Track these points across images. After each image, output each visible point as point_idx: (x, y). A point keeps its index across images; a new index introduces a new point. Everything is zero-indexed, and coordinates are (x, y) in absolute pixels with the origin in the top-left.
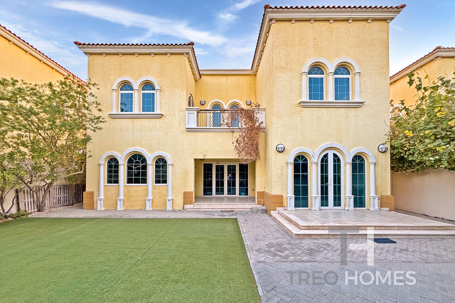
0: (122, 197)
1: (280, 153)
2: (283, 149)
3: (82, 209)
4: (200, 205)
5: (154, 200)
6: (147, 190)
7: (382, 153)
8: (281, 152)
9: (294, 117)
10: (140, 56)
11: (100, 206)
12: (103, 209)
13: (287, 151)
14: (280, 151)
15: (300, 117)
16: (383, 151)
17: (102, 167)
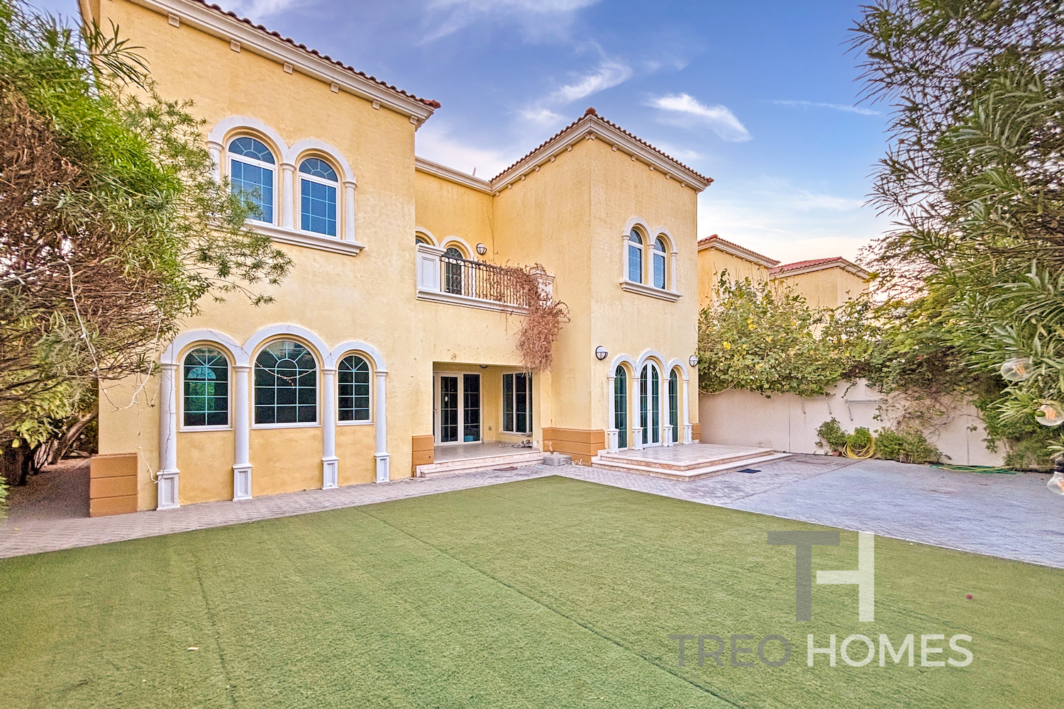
0: (248, 463)
2: (604, 354)
3: (88, 515)
4: (446, 465)
5: (340, 464)
6: (323, 440)
8: (601, 360)
10: (296, 76)
11: (170, 498)
12: (178, 504)
15: (620, 305)
16: (694, 365)
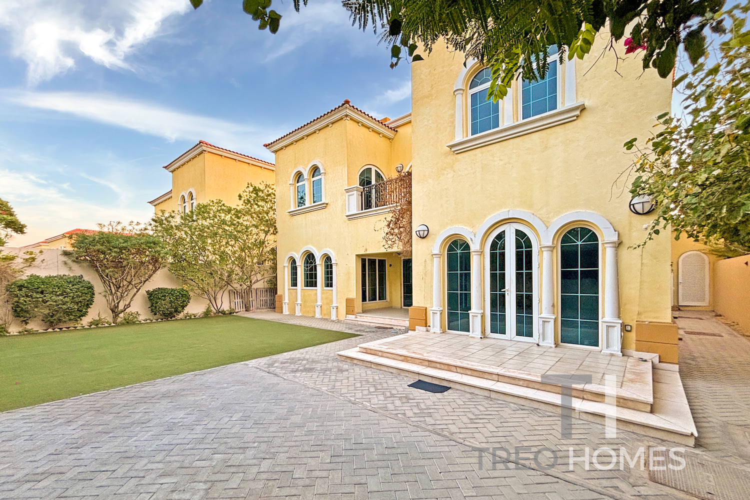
0: (299, 302)
1: (423, 240)
2: (426, 232)
3: (275, 312)
5: (322, 307)
6: (317, 295)
7: (644, 217)
8: (424, 238)
9: (443, 174)
11: (286, 310)
12: (288, 313)
13: (433, 234)
14: (422, 236)
15: (452, 172)
16: (645, 212)
17: (286, 269)
